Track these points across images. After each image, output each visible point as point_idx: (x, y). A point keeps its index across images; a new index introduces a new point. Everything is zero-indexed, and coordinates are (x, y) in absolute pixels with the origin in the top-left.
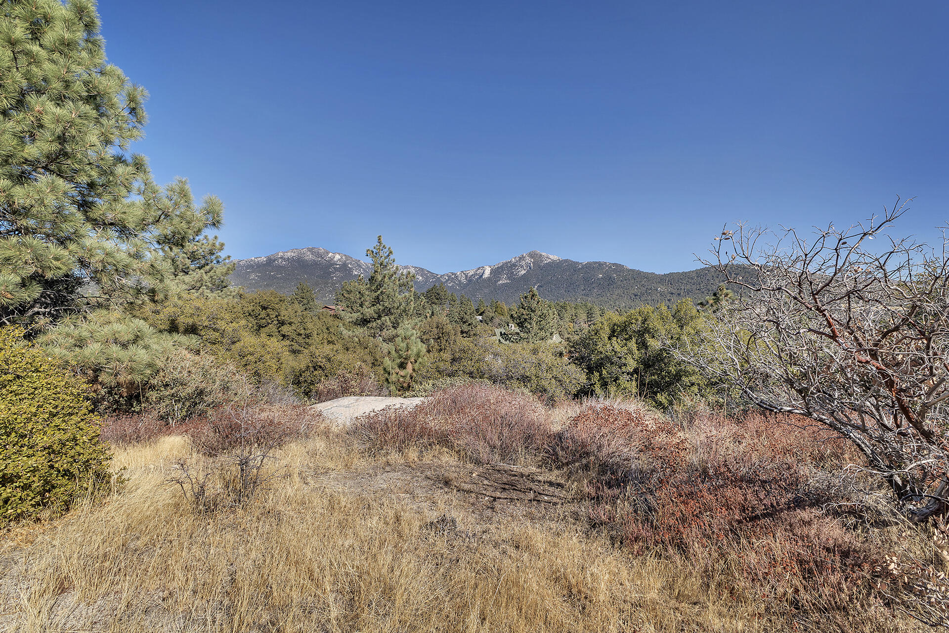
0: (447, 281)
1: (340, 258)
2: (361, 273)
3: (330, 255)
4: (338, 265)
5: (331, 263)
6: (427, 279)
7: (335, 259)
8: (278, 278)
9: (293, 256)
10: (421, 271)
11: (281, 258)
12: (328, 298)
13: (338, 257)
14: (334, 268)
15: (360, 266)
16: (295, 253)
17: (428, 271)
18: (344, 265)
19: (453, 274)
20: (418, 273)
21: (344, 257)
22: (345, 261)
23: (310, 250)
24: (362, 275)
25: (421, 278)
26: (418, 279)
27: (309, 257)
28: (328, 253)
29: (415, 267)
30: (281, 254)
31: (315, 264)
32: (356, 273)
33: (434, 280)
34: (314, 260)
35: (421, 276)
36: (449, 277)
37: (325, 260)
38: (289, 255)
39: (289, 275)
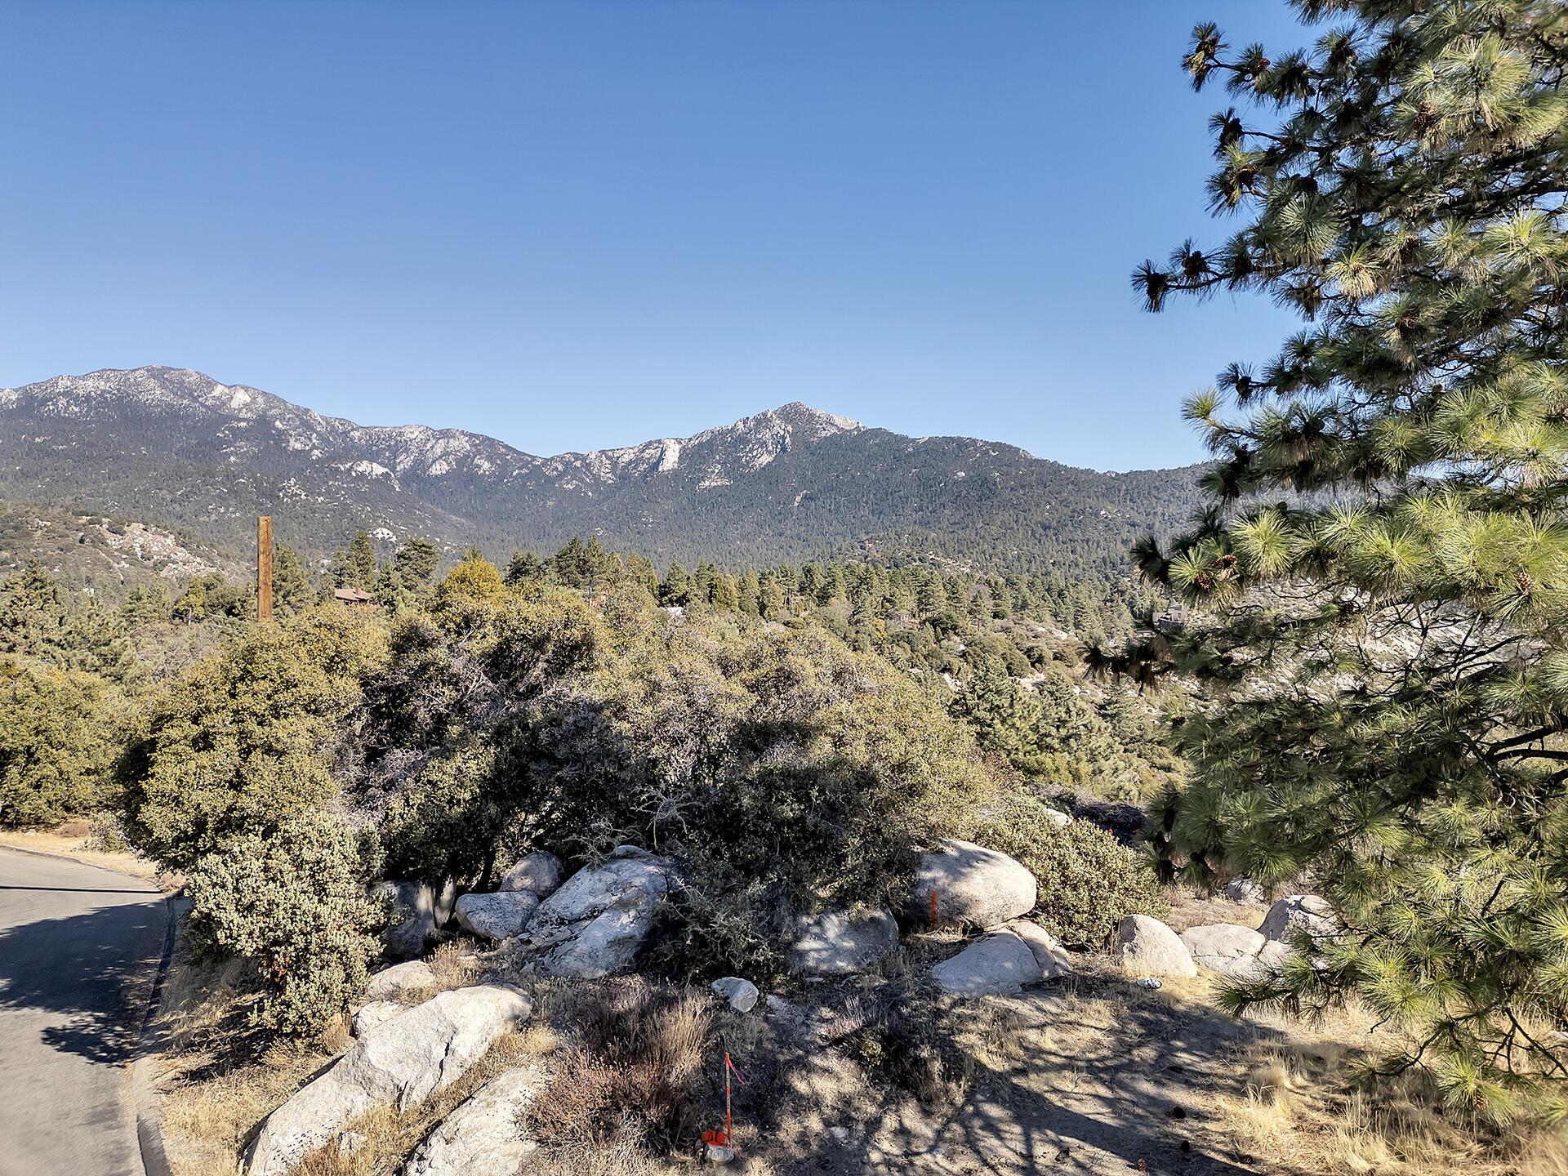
0: (561, 475)
1: (248, 400)
2: (314, 447)
3: (218, 390)
4: (243, 420)
5: (219, 417)
6: (504, 468)
7: (234, 404)
8: (56, 453)
9: (103, 391)
10: (487, 445)
11: (65, 394)
12: (214, 517)
13: (241, 398)
14: (231, 429)
15: (308, 426)
16: (108, 380)
17: (506, 447)
18: (263, 423)
19: (577, 456)
20: (479, 452)
21: (260, 400)
22: (265, 413)
23: (158, 374)
24: (316, 452)
25: (486, 465)
26: (479, 467)
27: (154, 394)
28: (211, 384)
29: (471, 435)
30: (63, 384)
31: (171, 418)
32: (298, 446)
33: (525, 471)
34: (169, 405)
35: (489, 459)
36: (567, 464)
37: (203, 405)
38: (90, 386)
39: (91, 445)
